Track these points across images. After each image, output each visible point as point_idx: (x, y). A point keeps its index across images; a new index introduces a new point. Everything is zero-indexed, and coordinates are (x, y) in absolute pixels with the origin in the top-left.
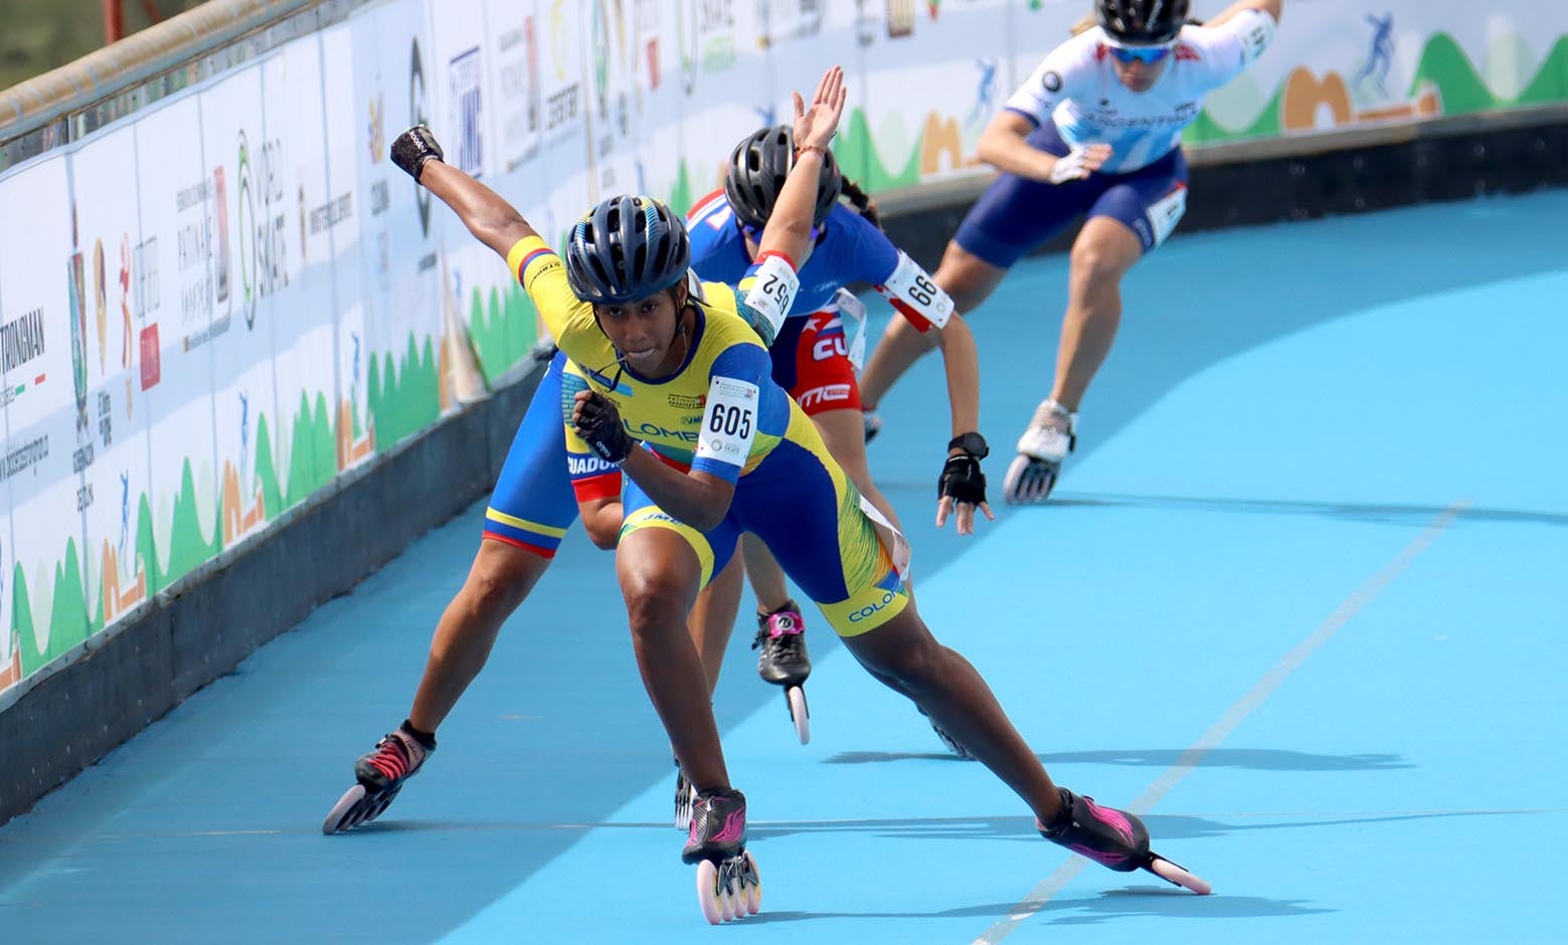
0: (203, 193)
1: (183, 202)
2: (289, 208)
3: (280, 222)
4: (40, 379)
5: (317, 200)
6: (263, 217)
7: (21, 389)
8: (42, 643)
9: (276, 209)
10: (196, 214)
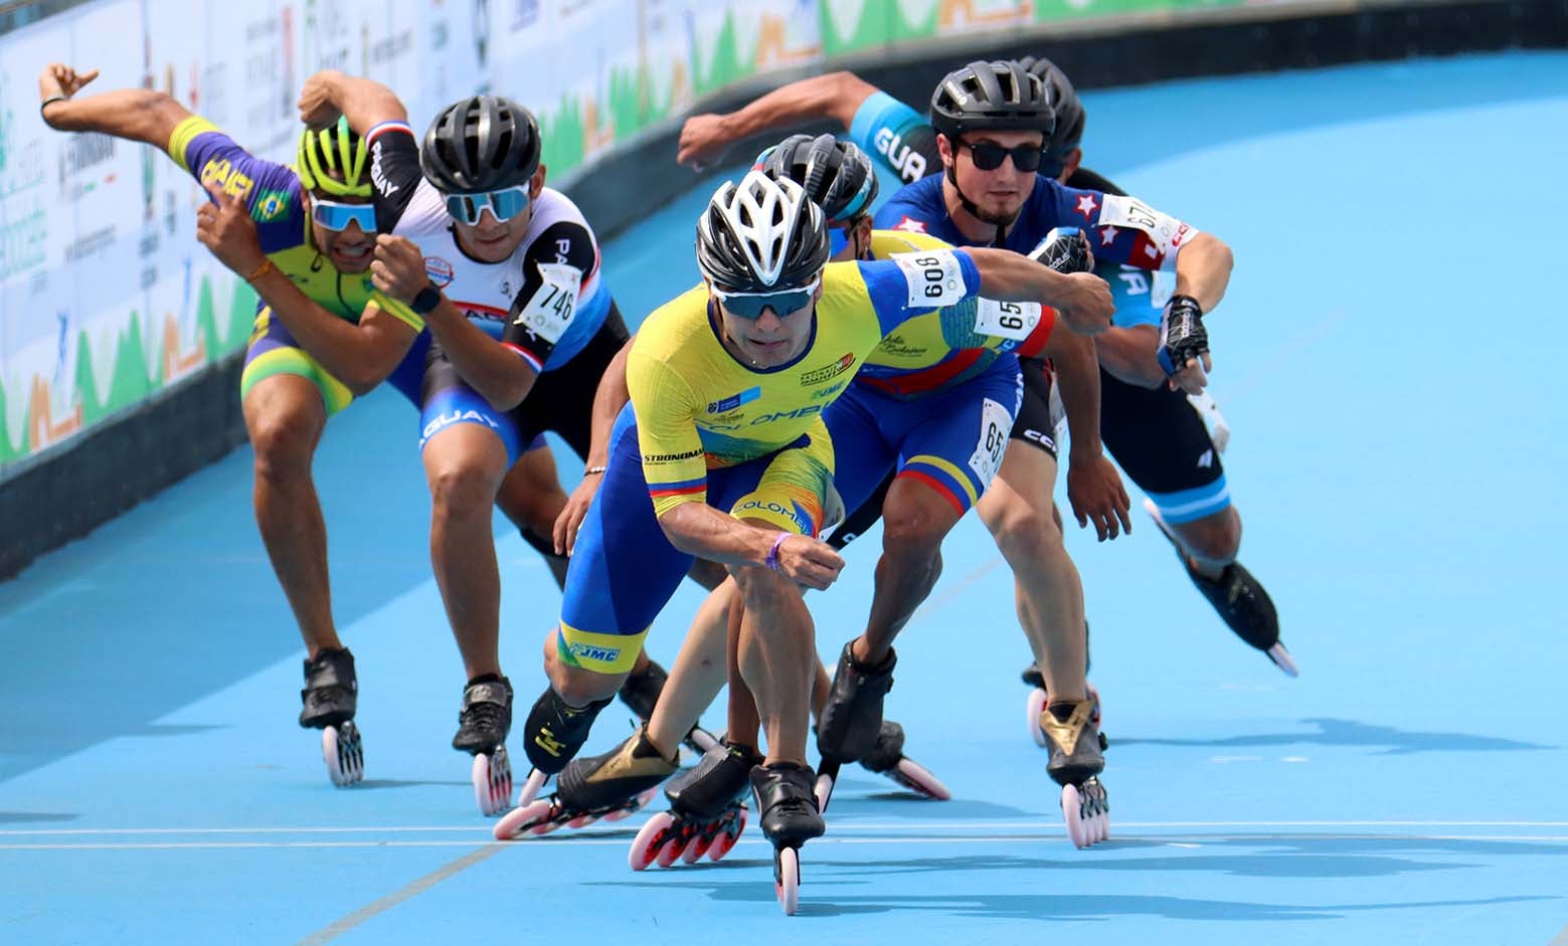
0: (270, 27)
1: (252, 34)
2: (354, 42)
3: (344, 54)
4: (111, 179)
5: (378, 35)
6: (328, 49)
7: (91, 187)
8: (103, 395)
9: (340, 43)
10: (264, 45)
